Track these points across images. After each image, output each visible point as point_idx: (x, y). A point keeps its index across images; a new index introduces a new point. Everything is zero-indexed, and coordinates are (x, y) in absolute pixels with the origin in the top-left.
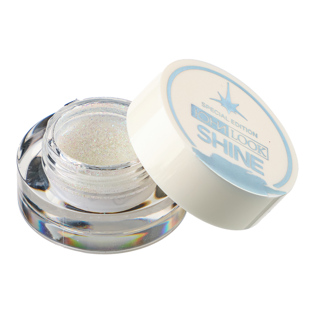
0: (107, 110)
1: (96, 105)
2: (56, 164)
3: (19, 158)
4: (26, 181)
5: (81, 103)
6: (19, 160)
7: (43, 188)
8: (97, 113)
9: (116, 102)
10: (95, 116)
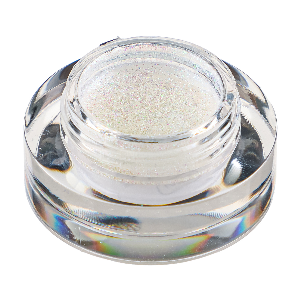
0: (162, 55)
1: (146, 48)
2: (81, 135)
3: (27, 124)
4: (38, 158)
5: (125, 44)
6: (27, 127)
7: (61, 168)
8: (148, 59)
9: (176, 45)
10: (144, 63)
